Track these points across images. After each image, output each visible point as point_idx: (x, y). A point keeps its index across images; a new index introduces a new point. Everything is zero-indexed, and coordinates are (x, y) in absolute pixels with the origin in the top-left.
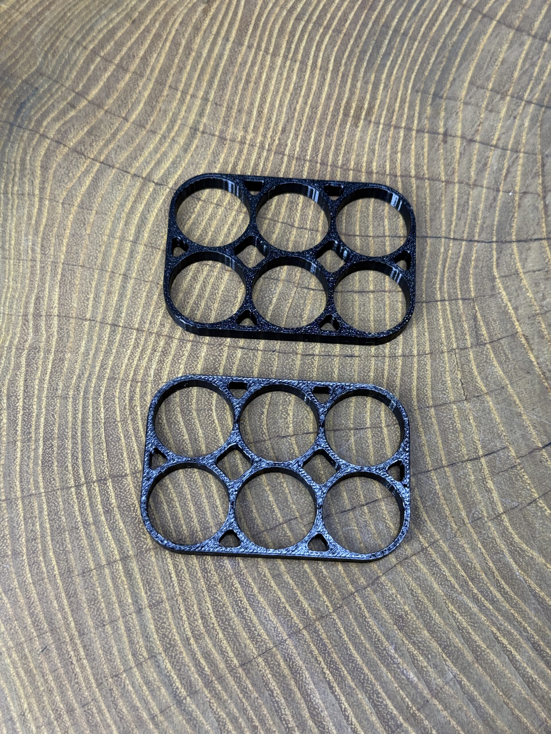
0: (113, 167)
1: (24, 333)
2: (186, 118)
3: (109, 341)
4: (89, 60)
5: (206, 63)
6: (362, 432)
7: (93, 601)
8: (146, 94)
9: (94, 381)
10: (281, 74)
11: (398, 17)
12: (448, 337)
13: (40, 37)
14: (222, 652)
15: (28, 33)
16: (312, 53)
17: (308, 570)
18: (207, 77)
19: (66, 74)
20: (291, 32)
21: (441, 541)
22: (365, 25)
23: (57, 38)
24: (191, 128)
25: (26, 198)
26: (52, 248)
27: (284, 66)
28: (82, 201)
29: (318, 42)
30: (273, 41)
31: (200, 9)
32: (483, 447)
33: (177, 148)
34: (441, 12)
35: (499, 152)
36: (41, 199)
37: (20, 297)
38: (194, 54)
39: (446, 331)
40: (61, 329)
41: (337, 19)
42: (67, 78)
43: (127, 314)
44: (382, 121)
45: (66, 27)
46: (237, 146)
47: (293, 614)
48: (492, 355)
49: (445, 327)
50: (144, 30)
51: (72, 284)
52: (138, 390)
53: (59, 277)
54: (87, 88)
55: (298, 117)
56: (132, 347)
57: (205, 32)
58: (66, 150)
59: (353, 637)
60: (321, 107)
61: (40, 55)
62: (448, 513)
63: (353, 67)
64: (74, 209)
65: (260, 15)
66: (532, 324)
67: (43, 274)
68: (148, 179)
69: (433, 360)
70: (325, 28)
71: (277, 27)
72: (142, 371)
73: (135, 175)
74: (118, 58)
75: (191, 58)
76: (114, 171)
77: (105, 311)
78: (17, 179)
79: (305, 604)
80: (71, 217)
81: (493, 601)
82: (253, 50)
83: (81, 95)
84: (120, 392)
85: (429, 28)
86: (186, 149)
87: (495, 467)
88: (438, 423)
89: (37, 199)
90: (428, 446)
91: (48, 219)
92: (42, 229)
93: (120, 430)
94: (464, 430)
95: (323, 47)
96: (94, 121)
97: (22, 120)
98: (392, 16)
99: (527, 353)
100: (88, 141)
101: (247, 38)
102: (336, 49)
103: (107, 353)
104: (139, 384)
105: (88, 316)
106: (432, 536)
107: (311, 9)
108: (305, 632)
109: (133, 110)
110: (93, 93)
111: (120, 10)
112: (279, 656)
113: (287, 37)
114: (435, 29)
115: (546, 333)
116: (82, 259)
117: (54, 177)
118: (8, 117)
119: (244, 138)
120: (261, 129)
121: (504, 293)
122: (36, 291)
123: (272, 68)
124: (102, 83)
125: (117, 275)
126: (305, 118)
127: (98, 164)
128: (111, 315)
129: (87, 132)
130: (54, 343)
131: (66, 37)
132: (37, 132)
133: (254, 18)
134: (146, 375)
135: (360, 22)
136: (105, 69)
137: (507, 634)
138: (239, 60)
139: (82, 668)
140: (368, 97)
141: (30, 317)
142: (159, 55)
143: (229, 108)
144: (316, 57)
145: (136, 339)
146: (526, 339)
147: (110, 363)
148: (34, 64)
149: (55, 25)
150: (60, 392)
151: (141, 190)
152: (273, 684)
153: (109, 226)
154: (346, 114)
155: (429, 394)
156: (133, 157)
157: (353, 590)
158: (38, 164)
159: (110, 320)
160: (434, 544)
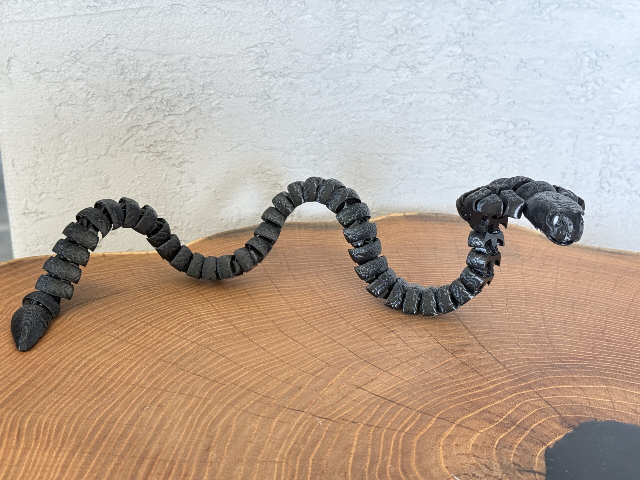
7: (93, 339)
12: (304, 366)
14: (102, 371)
19: (291, 257)
21: (210, 400)
32: (267, 394)
35: (405, 345)
48: (312, 379)
59: (141, 397)
62: (225, 397)
66: (340, 383)
79: (143, 381)
81: (198, 423)
83: (288, 263)
87: (261, 400)
88: (262, 379)
106: (211, 397)
112: (114, 384)
136: (304, 262)
137: (187, 433)
139: (64, 347)
146: (331, 385)
155: (272, 372)
160: (206, 399)
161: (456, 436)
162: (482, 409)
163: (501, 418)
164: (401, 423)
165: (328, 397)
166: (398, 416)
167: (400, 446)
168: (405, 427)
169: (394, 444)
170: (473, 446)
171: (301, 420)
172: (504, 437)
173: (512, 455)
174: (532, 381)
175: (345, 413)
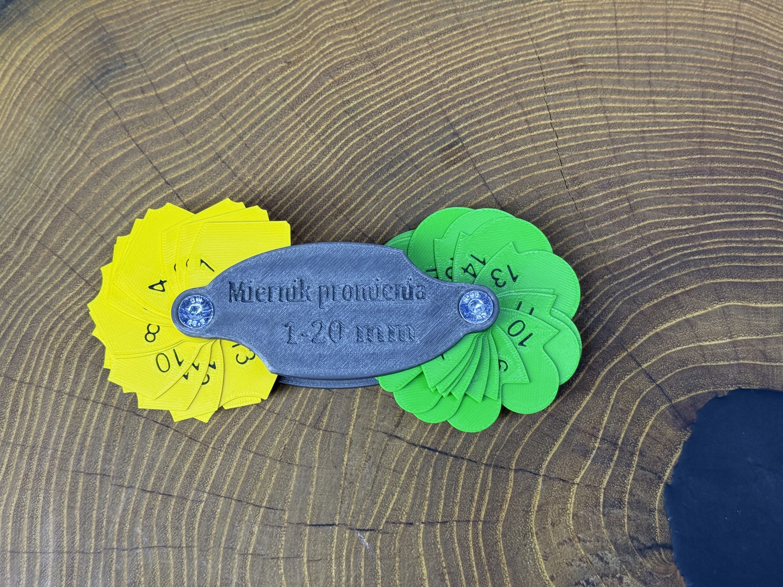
0: (143, 153)
1: (9, 241)
2: (218, 144)
3: (62, 279)
4: (175, 63)
5: (258, 110)
6: (193, 442)
8: (201, 110)
9: (34, 302)
10: (306, 148)
11: (420, 150)
12: (297, 409)
13: (152, 25)
15: (145, 17)
16: (340, 144)
17: (94, 516)
18: (252, 121)
19: (153, 64)
20: (334, 119)
21: (196, 549)
22: (392, 143)
23: (163, 33)
24: (216, 153)
25: (69, 143)
26: (65, 190)
27: (313, 144)
28: (106, 166)
29: (350, 138)
30: (318, 119)
31: (280, 65)
32: (269, 501)
33: (197, 163)
34: (455, 164)
36: (79, 150)
37: (21, 214)
38: (254, 98)
39: (299, 404)
40: (35, 252)
41: (375, 127)
42: (152, 68)
43: (86, 267)
44: (356, 224)
45: (175, 28)
46: (241, 185)
47: (65, 539)
48: (319, 440)
49: (300, 401)
50: (229, 60)
51: (62, 224)
52: (60, 325)
53: (57, 213)
54: (162, 83)
55: (299, 187)
56: (75, 292)
57: (273, 85)
58: (118, 122)
59: (94, 578)
60: (319, 189)
61: (144, 39)
62: (214, 532)
63: (363, 171)
64: (97, 169)
65: (321, 94)
66: (362, 434)
67: (47, 206)
68: (162, 175)
69: (276, 420)
70: (362, 130)
71: (328, 110)
72: (71, 313)
73: (155, 167)
74: (197, 72)
75: (250, 100)
76: (142, 156)
77: (73, 256)
78: (71, 125)
80: (92, 173)
82: (299, 118)
83: (154, 86)
84: (47, 320)
85: (437, 172)
86: (202, 167)
87: (267, 520)
88: (249, 467)
89: (76, 148)
90: (232, 478)
91: (74, 167)
92: (66, 171)
93: (31, 347)
94: (264, 481)
95: (351, 144)
96: (150, 111)
97: (101, 84)
98: (416, 147)
99: (345, 452)
100: (138, 123)
101: (300, 107)
102: (359, 150)
103: (56, 287)
104: (63, 321)
105: (59, 253)
106: (193, 541)
107: (361, 109)
108: (65, 555)
109: (184, 118)
110: (165, 89)
111: (222, 35)
112: (39, 560)
113: (330, 121)
114: (442, 174)
115: (368, 446)
116: (80, 209)
117: (98, 138)
118: (93, 75)
119: (250, 182)
120: (266, 182)
121: (358, 400)
122: (35, 215)
123: (303, 140)
124: (174, 85)
125: (97, 234)
126: (303, 190)
127: (134, 145)
128: (75, 260)
129: (142, 116)
130: (24, 259)
131: (170, 35)
132: (105, 98)
133: (315, 93)
134: (72, 317)
135: (391, 139)
136: (183, 76)
138: (284, 121)
140: (359, 200)
141: (20, 232)
142: (228, 85)
143: (253, 154)
144: (341, 148)
145: (81, 288)
146: (351, 443)
147: (54, 295)
148: (135, 44)
149: (168, 21)
150: (7, 296)
151: (153, 181)
152: (24, 576)
153: (114, 195)
154: (334, 205)
155: (257, 443)
156: (162, 153)
157: (115, 547)
158: (93, 122)
159: (72, 264)
160: (189, 547)
161: (547, 503)
162: (568, 426)
163: (596, 438)
164: (471, 501)
165: (357, 476)
166: (463, 488)
167: (483, 554)
168: (478, 510)
169: (475, 555)
170: (573, 518)
171: (337, 546)
172: (608, 482)
173: (626, 520)
174: (621, 329)
175: (391, 507)
